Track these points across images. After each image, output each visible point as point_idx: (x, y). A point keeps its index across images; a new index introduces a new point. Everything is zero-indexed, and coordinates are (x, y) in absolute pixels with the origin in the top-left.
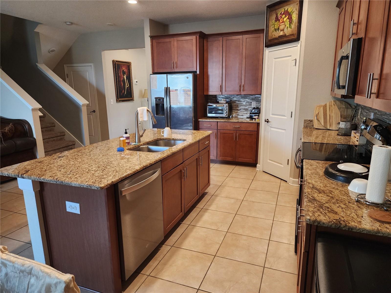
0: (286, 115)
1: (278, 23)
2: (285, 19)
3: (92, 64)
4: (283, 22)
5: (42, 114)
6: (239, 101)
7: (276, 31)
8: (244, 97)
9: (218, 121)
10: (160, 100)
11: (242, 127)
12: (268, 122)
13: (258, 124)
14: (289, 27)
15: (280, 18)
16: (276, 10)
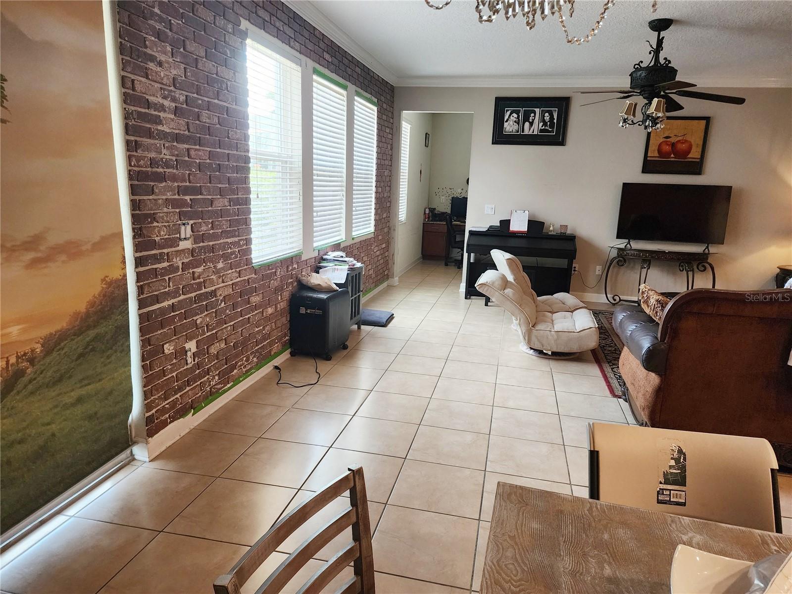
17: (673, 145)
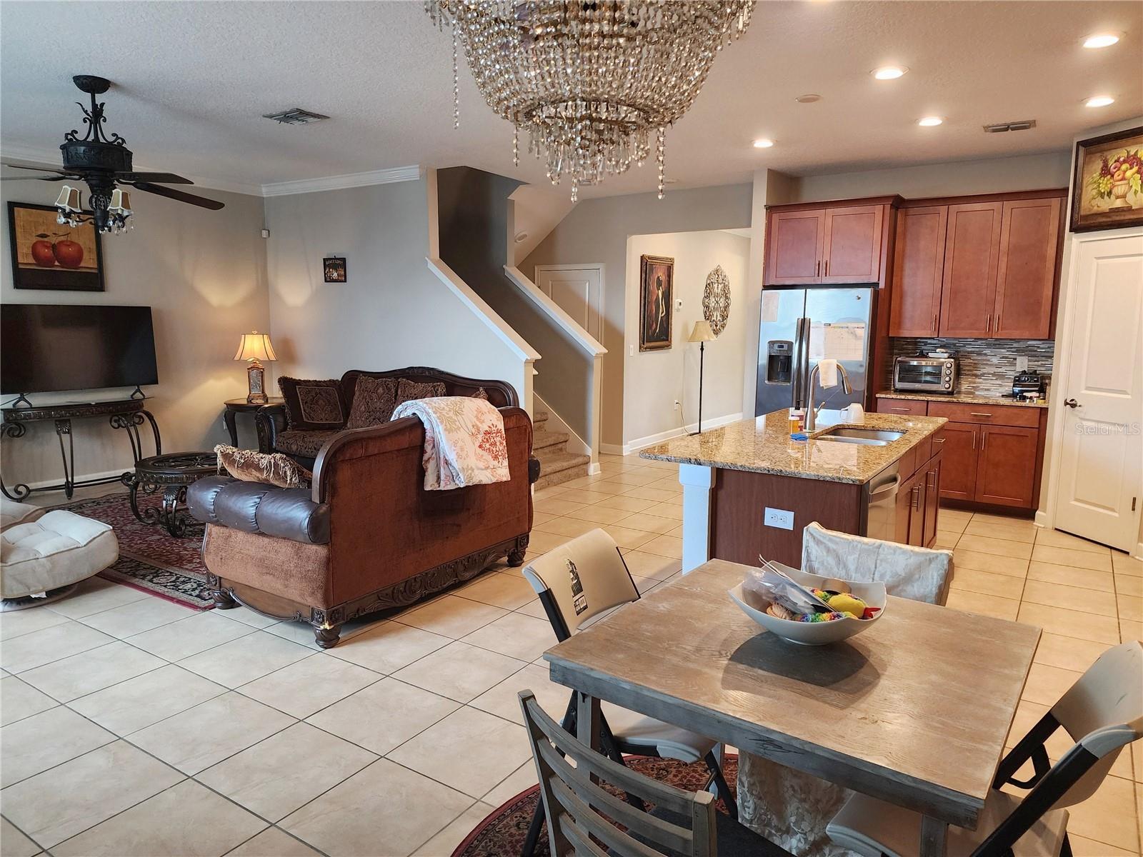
0: (1129, 391)
1: (1108, 180)
2: (1129, 174)
3: (601, 266)
4: (1123, 179)
5: (536, 373)
6: (979, 354)
7: (1103, 198)
8: (995, 345)
9: (930, 399)
10: (782, 347)
11: (996, 417)
12: (1073, 406)
13: (1043, 412)
14: (1139, 191)
15: (1115, 170)
16: (1102, 151)
17: (54, 247)
